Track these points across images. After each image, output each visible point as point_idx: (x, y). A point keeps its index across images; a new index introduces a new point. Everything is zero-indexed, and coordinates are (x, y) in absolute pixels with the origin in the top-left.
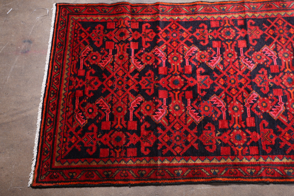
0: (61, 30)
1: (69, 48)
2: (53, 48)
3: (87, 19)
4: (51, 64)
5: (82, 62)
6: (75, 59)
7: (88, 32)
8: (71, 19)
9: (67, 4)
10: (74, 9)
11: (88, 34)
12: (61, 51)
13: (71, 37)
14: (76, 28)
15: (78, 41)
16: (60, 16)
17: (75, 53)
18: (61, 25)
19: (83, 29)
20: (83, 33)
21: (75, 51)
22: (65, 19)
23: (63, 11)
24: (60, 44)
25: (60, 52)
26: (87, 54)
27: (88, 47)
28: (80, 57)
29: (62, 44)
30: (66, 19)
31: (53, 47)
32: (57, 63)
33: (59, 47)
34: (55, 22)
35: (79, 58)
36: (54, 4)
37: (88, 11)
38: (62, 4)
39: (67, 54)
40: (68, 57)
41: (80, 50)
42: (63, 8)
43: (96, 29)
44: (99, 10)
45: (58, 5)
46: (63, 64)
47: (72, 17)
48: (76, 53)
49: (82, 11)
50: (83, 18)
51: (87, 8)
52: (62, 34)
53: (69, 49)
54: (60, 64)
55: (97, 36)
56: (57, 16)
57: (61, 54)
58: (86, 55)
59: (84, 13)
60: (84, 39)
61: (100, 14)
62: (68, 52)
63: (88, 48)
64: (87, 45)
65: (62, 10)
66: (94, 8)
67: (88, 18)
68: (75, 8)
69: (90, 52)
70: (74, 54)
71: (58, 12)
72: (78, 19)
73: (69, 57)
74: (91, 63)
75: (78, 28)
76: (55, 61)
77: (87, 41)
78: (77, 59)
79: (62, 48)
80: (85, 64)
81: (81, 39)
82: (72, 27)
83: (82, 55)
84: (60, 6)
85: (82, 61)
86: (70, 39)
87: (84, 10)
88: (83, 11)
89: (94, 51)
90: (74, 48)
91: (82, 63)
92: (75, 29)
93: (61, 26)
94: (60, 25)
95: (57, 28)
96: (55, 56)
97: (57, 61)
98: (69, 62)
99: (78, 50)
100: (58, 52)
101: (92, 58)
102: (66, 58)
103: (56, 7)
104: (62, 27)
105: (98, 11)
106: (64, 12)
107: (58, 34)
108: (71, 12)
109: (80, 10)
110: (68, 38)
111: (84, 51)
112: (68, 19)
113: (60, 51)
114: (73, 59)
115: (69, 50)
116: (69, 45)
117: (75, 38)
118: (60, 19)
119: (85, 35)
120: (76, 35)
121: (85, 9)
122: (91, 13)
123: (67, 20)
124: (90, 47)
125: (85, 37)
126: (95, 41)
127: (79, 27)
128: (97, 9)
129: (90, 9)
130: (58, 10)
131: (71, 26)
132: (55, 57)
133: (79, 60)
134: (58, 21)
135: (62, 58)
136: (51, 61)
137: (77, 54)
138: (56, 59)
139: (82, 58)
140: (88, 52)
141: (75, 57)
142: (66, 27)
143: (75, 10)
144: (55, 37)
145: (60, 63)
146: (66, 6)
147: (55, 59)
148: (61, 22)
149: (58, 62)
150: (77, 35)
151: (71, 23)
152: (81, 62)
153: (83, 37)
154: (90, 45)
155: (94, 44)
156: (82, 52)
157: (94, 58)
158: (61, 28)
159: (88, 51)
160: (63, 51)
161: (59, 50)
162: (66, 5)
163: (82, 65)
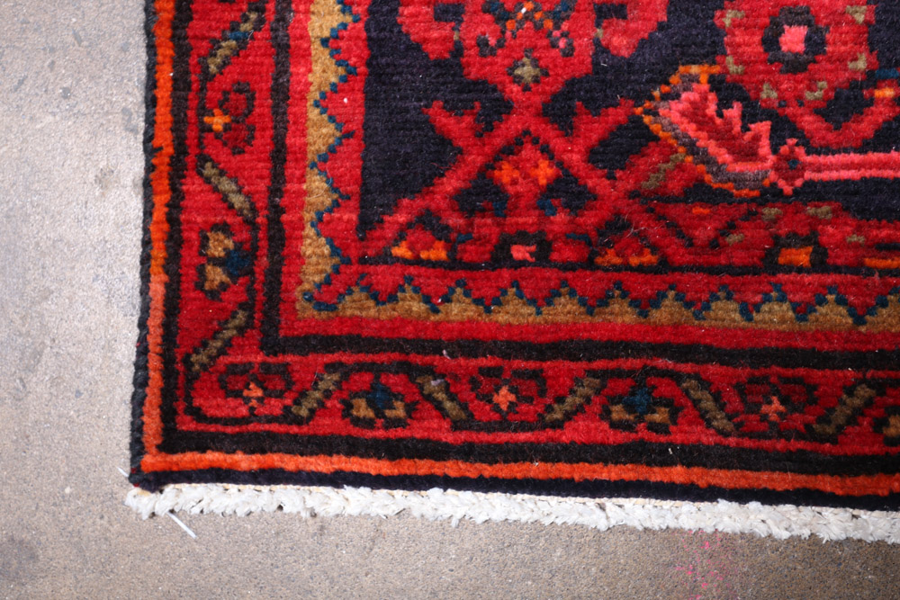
0: (464, 407)
1: (667, 312)
2: (678, 474)
3: (332, 150)
4: (861, 483)
5: (841, 167)
6: (811, 238)
7: (485, 127)
8: (333, 308)
9: (154, 361)
10: (213, 294)
11: (513, 125)
12: (705, 383)
13: (542, 299)
14: (439, 253)
15: (589, 219)
16: (295, 429)
17: (734, 238)
18: (399, 411)
19: (451, 183)
20: (506, 173)
21: (715, 244)
22: (328, 382)
23: (232, 402)
24: (630, 408)
25: (717, 398)
26: (749, 117)
27: (670, 117)
28: (788, 189)
29: (622, 385)
30: (331, 367)
31: (657, 475)
32: (852, 420)
33: (659, 416)
34: (358, 480)
35: (796, 192)
36: (141, 501)
37: (236, 139)
38: (152, 423)
39: (744, 324)
40: (776, 315)
41: (698, 191)
42: (197, 402)
43: (458, 51)
44: (234, 28)
45: (151, 460)
46: (859, 359)
47: (306, 311)
48: (731, 227)
49: (231, 207)
50: (317, 189)
51: (204, 159)
52: (504, 397)
53: (688, 305)
54: (864, 392)
55: (539, 28)
56: (290, 462)
57: (742, 391)
58: (763, 127)
59: (262, 186)
60: (575, 158)
61: (282, 19)
62: (726, 313)
63: (675, 117)
64: (647, 119)
65: (215, 420)
66: (207, 77)
67: (320, 133)
68: (201, 272)
69: (725, 89)
70: (739, 258)
71: (243, 461)
72: (330, 242)
73: (782, 300)
74: (861, 64)
75: (442, 233)
76: (833, 440)
77: (594, 129)
78: (811, 210)
79: (676, 377)
80: (866, 126)
81: (566, 190)
82: (427, 299)
83: (763, 167)
84: (171, 442)
85: (830, 167)
86: (565, 310)
87: (226, 185)
88: (238, 200)
89: (711, 49)
90: (681, 256)
91: (848, 166)
92: (453, 263)
93: (411, 409)
94: (397, 422)
95: (438, 451)
96: (767, 443)
97: (825, 420)
98: (840, 302)
99: (698, 210)
100: (721, 422)
101: (796, 66)
102: (790, 334)
103: (170, 489)
104: (429, 398)
105: (242, 41)
106: (238, 395)
107: (503, 437)
108: (241, 317)
109: (225, 228)
110: (557, 326)
111: (713, 147)
112: (328, 343)
113: (708, 404)
114: (803, 257)
115: (699, 305)
116: (644, 313)
117: (555, 256)
118: (325, 425)
119: (528, 152)
120: (519, 252)
121: (209, 170)
122: (263, 105)
123: (335, 357)
124: (665, 97)
125: (547, 152)
126: (601, 49)
127: (427, 222)
128: (215, 44)
129: (218, 122)
130: (212, 457)
131: (418, 307)
132: (780, 445)
133: (815, 192)
134: (353, 447)
135: (790, 372)
136: (827, 483)
137: (751, 215)
138: (808, 433)
139: (789, 166)
140: (724, 103)
141: (778, 243)
142: (418, 360)
143: (216, 275)
144: (544, 460)
145: (851, 393)
146: (168, 372)
147: (800, 445)
148: (357, 421)
149: (840, 415)
150: (522, 237)
151: (372, 311)
152: (845, 174)
153: (545, 172)
154: (641, 96)
155: (625, 53)
156: (719, 170)
157: (793, 38)
158: (439, 406)
159: (712, 109)
160: (713, 369)
161: (704, 418)
162: (155, 377)
163: (874, 156)
